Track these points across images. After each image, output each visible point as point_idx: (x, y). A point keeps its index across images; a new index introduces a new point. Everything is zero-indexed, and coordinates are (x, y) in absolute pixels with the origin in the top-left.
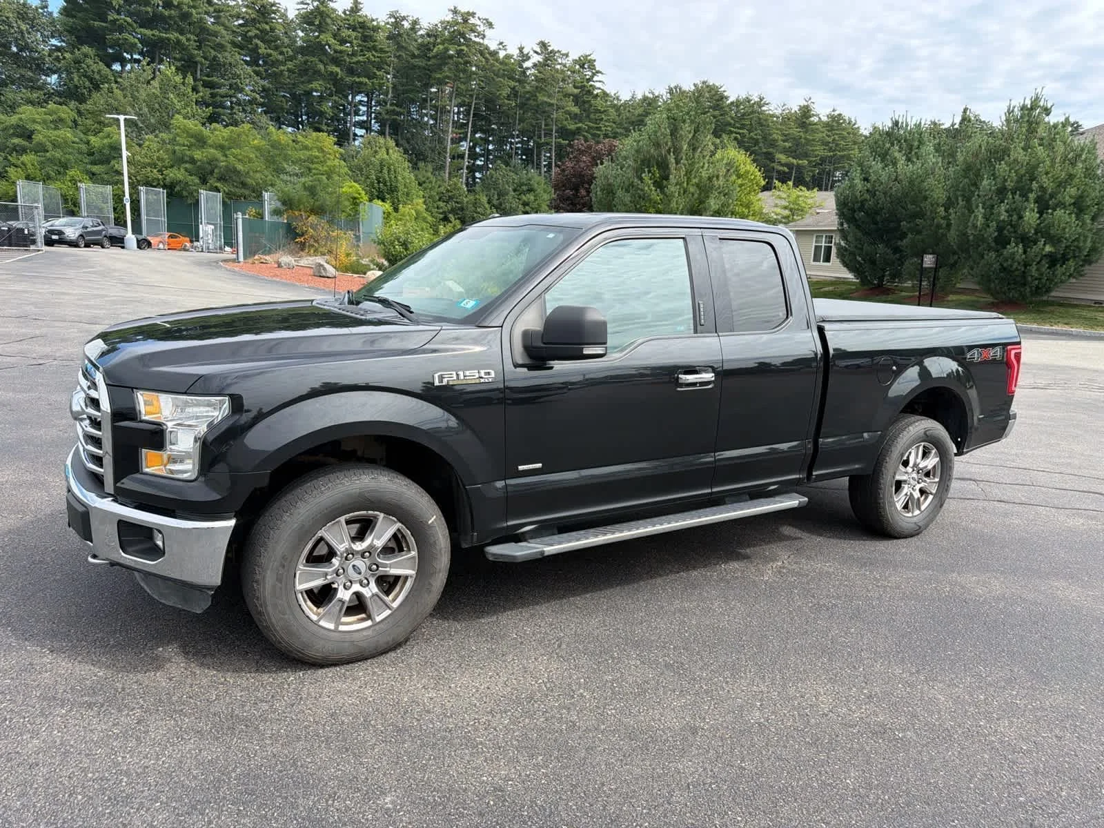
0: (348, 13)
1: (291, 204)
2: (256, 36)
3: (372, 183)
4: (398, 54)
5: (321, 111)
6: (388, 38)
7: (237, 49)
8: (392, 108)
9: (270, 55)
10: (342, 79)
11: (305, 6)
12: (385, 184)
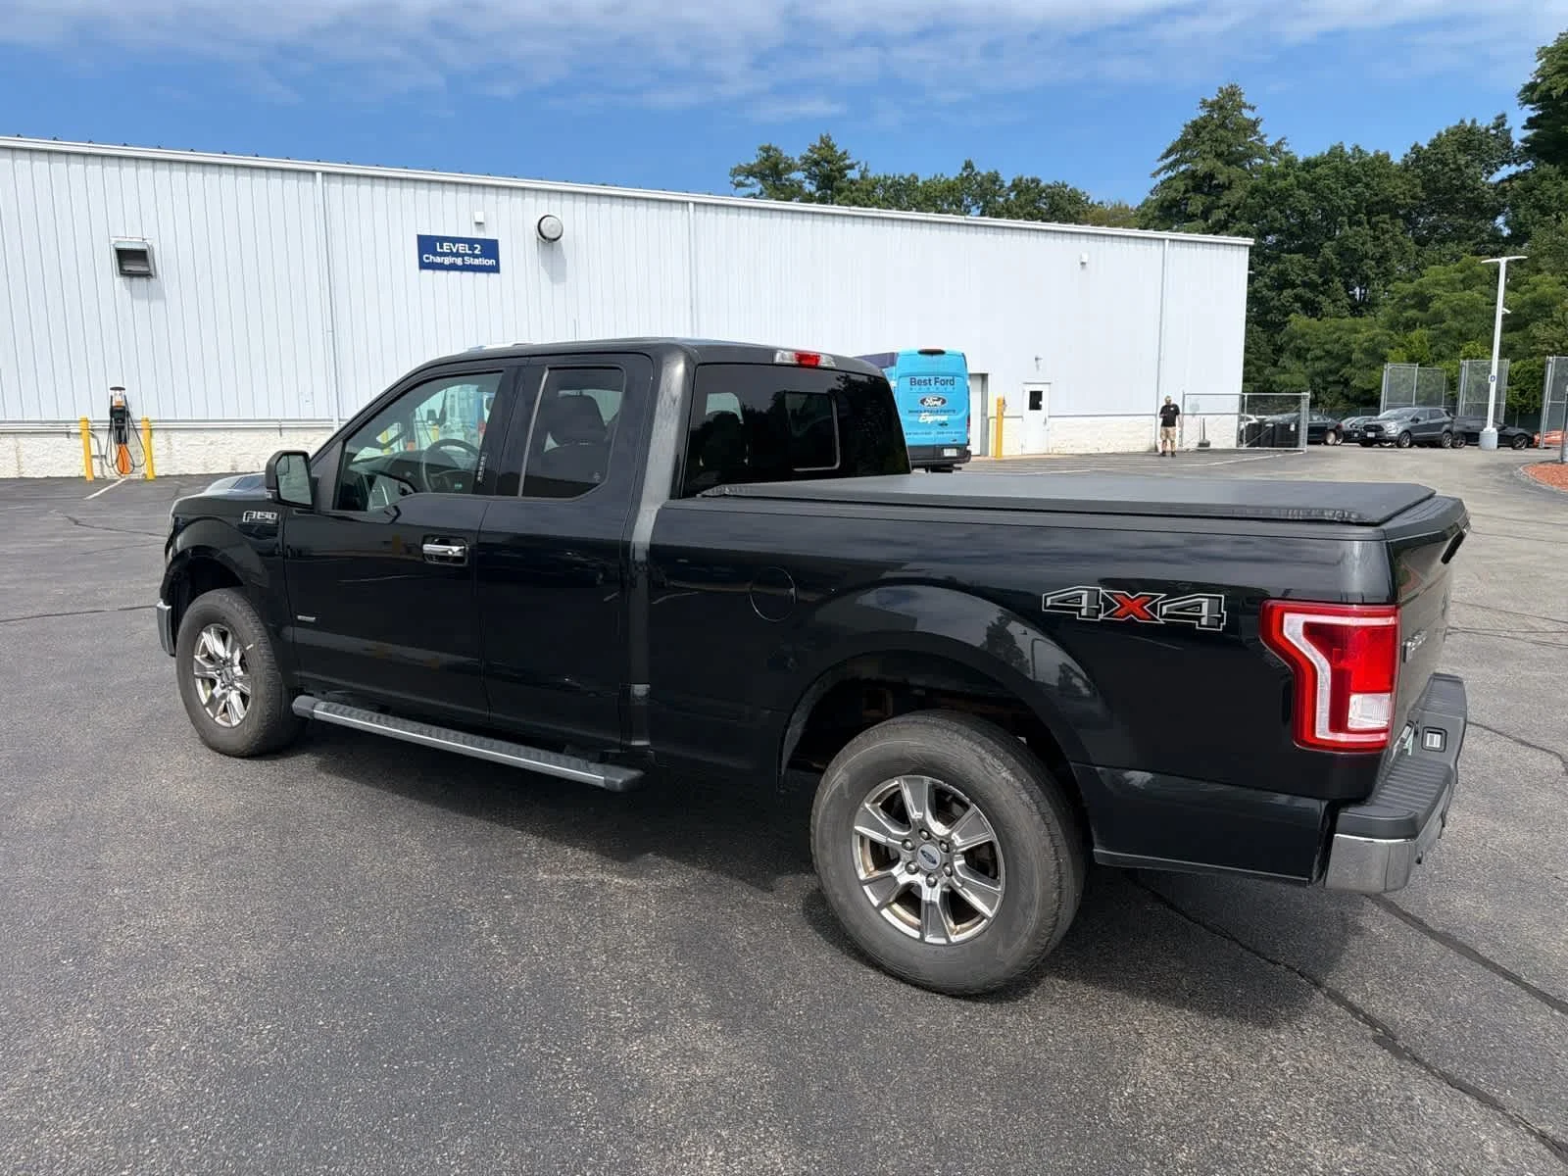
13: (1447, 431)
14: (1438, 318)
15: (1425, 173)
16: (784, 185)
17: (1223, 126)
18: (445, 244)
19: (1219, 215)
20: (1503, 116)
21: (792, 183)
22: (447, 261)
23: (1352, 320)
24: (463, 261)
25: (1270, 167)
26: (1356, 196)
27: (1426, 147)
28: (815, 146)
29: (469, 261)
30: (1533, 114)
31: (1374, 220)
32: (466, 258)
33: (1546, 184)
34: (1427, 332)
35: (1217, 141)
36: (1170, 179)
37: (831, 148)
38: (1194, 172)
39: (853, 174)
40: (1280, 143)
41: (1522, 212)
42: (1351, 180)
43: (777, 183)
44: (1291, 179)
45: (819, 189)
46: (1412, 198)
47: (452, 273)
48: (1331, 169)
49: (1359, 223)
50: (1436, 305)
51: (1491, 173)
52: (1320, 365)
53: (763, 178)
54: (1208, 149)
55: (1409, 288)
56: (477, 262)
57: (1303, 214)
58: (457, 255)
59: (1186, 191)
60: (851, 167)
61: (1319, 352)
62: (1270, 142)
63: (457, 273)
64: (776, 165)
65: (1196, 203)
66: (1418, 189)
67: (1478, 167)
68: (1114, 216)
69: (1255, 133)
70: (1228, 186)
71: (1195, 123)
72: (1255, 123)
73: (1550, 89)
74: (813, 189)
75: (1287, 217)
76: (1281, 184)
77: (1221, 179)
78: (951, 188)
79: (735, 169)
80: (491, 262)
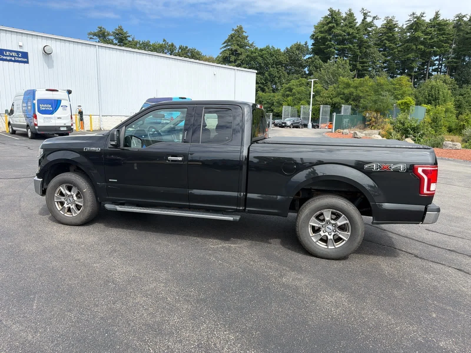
0: (432, 20)
1: (366, 108)
2: (386, 39)
3: (426, 97)
4: (458, 34)
5: (412, 67)
6: (454, 28)
7: (376, 46)
8: (451, 60)
9: (391, 46)
10: (424, 51)
11: (409, 22)
12: (432, 97)
13: (301, 124)
14: (294, 94)
15: (289, 55)
16: (107, 40)
17: (239, 36)
18: (7, 52)
19: (239, 62)
20: (307, 42)
21: (109, 40)
22: (8, 58)
23: (273, 94)
24: (15, 59)
25: (251, 50)
26: (273, 60)
27: (289, 48)
28: (117, 29)
29: (17, 59)
30: (313, 42)
31: (277, 67)
32: (16, 58)
33: (316, 60)
34: (292, 98)
35: (237, 41)
36: (225, 50)
37: (122, 30)
38: (232, 49)
39: (130, 39)
40: (253, 43)
41: (311, 67)
42: (272, 55)
43: (104, 39)
44: (257, 54)
45: (119, 42)
46: (286, 61)
47: (10, 62)
48: (267, 52)
49: (274, 67)
50: (294, 91)
51: (304, 56)
52: (266, 106)
53: (99, 37)
54: (235, 43)
55: (287, 86)
56: (20, 59)
57: (260, 64)
58: (12, 56)
59: (230, 54)
60: (129, 36)
61: (265, 102)
62: (250, 42)
63: (12, 63)
64: (104, 33)
65: (233, 58)
66: (288, 59)
67: (301, 54)
68: (210, 60)
69: (247, 39)
70: (241, 54)
71: (231, 35)
72: (247, 37)
73: (317, 36)
74: (117, 42)
75: (256, 64)
76: (254, 55)
77: (239, 52)
78: (161, 46)
79: (89, 33)
80: (25, 60)
